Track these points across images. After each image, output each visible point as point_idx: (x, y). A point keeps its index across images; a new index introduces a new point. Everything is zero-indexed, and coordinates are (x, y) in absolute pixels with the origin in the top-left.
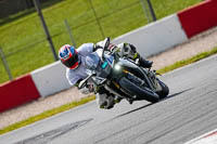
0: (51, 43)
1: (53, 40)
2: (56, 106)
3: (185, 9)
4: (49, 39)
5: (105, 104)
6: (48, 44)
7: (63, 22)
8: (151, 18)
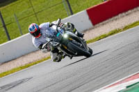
0: (6, 29)
1: (7, 27)
2: (9, 69)
3: (92, 7)
4: (5, 26)
5: (57, 59)
6: (4, 30)
7: (13, 16)
8: (70, 13)
